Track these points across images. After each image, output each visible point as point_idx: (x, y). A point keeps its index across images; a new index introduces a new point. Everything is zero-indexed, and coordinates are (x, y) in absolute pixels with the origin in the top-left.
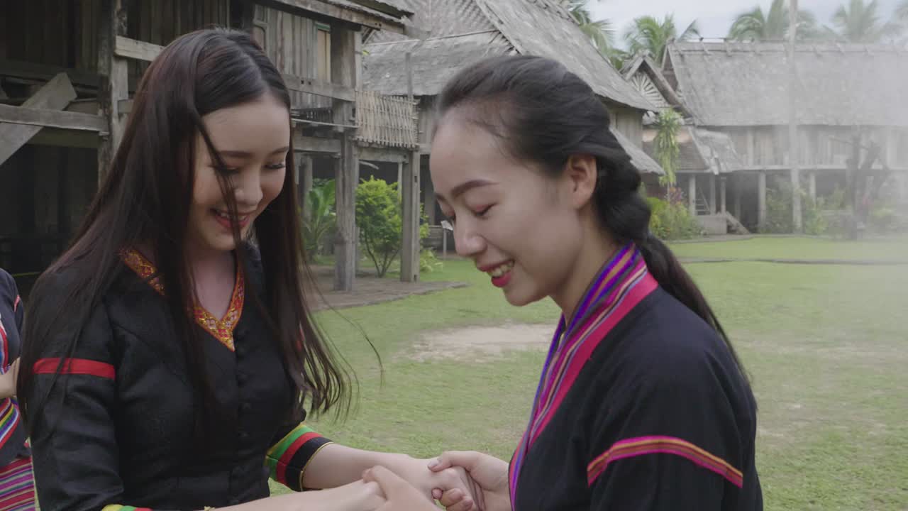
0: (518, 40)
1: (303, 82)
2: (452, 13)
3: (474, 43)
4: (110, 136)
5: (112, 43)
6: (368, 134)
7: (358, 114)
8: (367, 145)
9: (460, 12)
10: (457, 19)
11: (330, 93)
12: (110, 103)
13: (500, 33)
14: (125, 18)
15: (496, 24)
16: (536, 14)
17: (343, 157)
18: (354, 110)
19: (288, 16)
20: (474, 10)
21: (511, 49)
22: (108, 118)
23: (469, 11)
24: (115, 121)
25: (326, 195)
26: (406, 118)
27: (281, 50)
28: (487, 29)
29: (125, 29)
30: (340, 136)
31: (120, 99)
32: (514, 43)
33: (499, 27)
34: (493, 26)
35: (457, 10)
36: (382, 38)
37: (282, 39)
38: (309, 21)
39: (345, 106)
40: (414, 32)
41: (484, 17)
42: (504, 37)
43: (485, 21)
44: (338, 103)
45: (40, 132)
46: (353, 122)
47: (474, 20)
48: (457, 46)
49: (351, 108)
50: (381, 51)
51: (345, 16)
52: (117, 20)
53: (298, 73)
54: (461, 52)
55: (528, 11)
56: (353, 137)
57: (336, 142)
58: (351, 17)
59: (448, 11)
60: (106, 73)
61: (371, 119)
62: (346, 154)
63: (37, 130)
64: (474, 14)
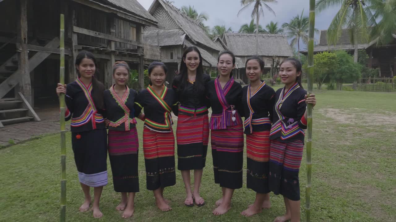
0: (186, 31)
1: (129, 41)
2: (167, 23)
3: (174, 31)
4: (72, 57)
5: (72, 29)
6: (147, 57)
7: (144, 50)
8: (147, 60)
9: (170, 22)
10: (169, 25)
11: (136, 44)
12: (72, 46)
13: (181, 29)
14: (76, 21)
15: (180, 26)
16: (190, 24)
17: (140, 63)
18: (143, 50)
19: (122, 21)
20: (174, 22)
21: (184, 33)
22: (72, 51)
23: (172, 22)
24: (74, 52)
25: (133, 74)
26: (158, 52)
27: (121, 32)
28: (177, 28)
29: (76, 24)
30: (139, 57)
31: (75, 45)
32: (185, 32)
33: (181, 27)
34: (179, 27)
35: (169, 22)
36: (148, 30)
37: (121, 29)
38: (128, 23)
39: (141, 48)
40: (160, 27)
41: (177, 24)
42: (182, 30)
43: (177, 25)
44: (139, 47)
45: (51, 55)
46: (143, 53)
47: (174, 25)
48: (169, 32)
49: (142, 49)
50: (147, 33)
51: (141, 22)
52: (73, 21)
53: (125, 38)
54: (170, 34)
55: (188, 23)
56: (143, 57)
57: (138, 59)
58: (142, 23)
59: (166, 22)
60: (70, 37)
61: (148, 52)
62: (141, 63)
63: (50, 54)
64: (174, 23)
